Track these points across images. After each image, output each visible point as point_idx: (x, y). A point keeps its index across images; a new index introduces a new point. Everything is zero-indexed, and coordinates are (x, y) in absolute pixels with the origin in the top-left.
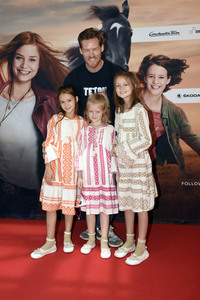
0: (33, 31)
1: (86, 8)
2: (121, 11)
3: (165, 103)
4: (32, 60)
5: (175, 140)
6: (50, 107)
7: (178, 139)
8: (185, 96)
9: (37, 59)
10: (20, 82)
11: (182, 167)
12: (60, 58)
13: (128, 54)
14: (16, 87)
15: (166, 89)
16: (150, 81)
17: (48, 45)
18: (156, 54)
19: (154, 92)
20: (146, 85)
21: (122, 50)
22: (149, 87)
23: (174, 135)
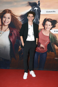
0: (9, 9)
1: (27, 2)
2: (38, 4)
3: (50, 33)
4: (9, 18)
5: (53, 45)
6: (14, 34)
7: (54, 45)
8: (57, 31)
9: (10, 18)
10: (5, 25)
11: (55, 53)
12: (18, 18)
13: (39, 18)
14: (3, 27)
15: (51, 29)
16: (46, 26)
17: (14, 14)
18: (48, 18)
19: (47, 30)
20: (45, 27)
22: (46, 28)
23: (53, 43)
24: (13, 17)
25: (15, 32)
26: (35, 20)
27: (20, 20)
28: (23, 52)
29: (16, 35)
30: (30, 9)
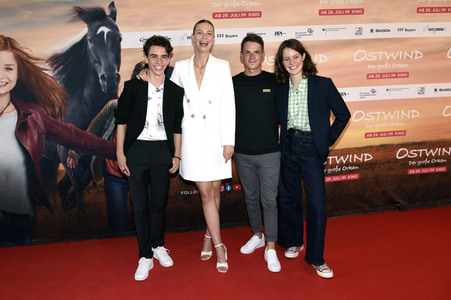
0: (6, 35)
1: (68, 9)
2: (108, 13)
4: (8, 68)
6: (35, 122)
9: (15, 68)
12: (42, 66)
13: (118, 61)
17: (26, 51)
21: (111, 56)
24: (25, 64)
25: (36, 116)
26: (106, 70)
27: (50, 73)
28: (72, 182)
29: (42, 127)
30: (80, 31)
